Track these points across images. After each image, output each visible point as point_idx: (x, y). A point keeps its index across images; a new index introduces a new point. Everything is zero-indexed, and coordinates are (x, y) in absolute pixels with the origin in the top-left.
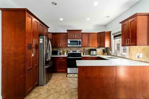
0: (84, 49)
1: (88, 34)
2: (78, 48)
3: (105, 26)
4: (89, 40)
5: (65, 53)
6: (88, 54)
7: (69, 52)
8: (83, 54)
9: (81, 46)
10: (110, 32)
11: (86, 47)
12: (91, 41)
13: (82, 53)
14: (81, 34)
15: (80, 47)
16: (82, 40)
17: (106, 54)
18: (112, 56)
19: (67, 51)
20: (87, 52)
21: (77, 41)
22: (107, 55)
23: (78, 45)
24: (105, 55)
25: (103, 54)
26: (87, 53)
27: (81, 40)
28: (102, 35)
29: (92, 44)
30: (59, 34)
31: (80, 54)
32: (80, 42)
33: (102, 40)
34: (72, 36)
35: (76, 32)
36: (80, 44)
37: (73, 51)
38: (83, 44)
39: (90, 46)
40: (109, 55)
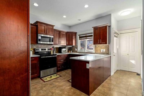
3: (70, 27)
4: (59, 38)
6: (56, 53)
7: (36, 51)
10: (76, 33)
13: (52, 52)
14: (53, 30)
17: (71, 51)
19: (34, 50)
21: (50, 38)
28: (71, 34)
31: (50, 52)
33: (71, 39)
37: (42, 50)
40: (74, 52)
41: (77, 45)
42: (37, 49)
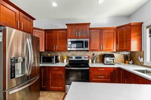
0: (94, 54)
1: (101, 30)
2: (84, 52)
3: (129, 16)
4: (101, 39)
5: (65, 60)
6: (100, 62)
7: (70, 59)
8: (92, 62)
9: (88, 49)
11: (96, 50)
12: (104, 42)
13: (90, 61)
14: (88, 30)
15: (88, 51)
16: (90, 41)
17: (131, 62)
18: (146, 66)
19: (68, 57)
20: (98, 58)
21: (82, 42)
22: (133, 64)
23: (83, 47)
24: (129, 64)
25: (125, 63)
26: (98, 60)
27: (88, 40)
28: (125, 30)
29: (107, 47)
30: (55, 31)
31: (88, 61)
32: (86, 43)
33: (125, 39)
34: (74, 34)
35: (80, 28)
36: (86, 46)
37: (77, 58)
38: (92, 46)
39: (103, 49)
40: (137, 64)
41: (143, 50)
42: (71, 57)
